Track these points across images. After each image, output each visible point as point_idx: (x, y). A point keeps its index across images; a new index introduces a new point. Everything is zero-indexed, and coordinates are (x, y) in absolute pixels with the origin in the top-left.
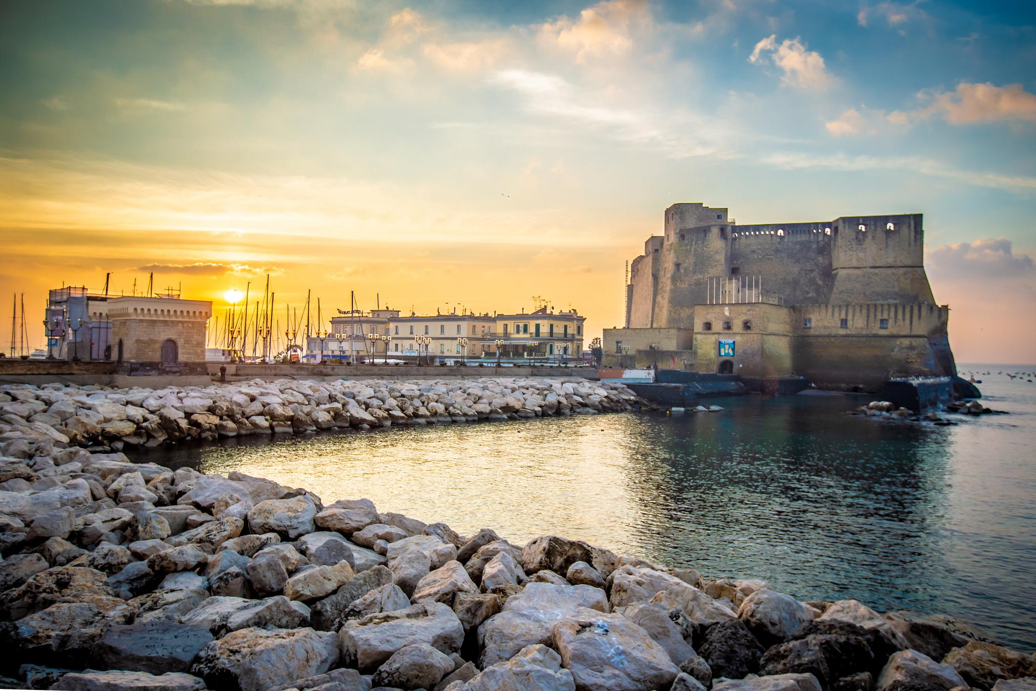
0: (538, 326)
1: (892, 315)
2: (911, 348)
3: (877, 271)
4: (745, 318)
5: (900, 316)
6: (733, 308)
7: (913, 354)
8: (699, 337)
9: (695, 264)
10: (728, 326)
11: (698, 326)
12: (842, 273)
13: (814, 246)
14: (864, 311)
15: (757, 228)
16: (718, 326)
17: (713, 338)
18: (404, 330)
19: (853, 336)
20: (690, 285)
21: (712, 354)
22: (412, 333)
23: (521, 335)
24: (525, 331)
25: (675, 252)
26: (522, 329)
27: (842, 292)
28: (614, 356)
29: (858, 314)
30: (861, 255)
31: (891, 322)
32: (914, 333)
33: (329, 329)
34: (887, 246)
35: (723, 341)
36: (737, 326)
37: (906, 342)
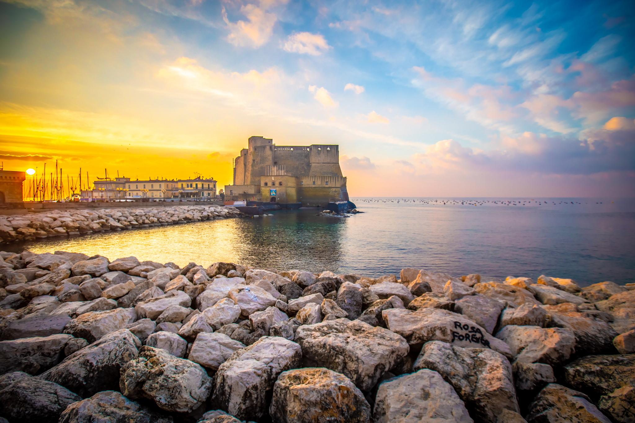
0: (197, 185)
1: (330, 180)
2: (335, 191)
3: (324, 164)
4: (279, 181)
5: (332, 181)
6: (275, 177)
7: (336, 193)
8: (263, 188)
9: (261, 160)
10: (274, 184)
11: (262, 184)
12: (313, 165)
13: (304, 155)
14: (321, 179)
15: (284, 147)
16: (270, 184)
17: (268, 189)
18: (133, 186)
19: (317, 187)
20: (259, 168)
21: (268, 195)
22: (137, 188)
23: (189, 188)
24: (191, 186)
25: (253, 155)
26: (189, 186)
27: (313, 172)
28: (229, 196)
29: (318, 180)
30: (319, 158)
31: (329, 182)
32: (336, 186)
33: (93, 186)
34: (328, 156)
35: (272, 189)
36: (277, 184)
37: (334, 189)
